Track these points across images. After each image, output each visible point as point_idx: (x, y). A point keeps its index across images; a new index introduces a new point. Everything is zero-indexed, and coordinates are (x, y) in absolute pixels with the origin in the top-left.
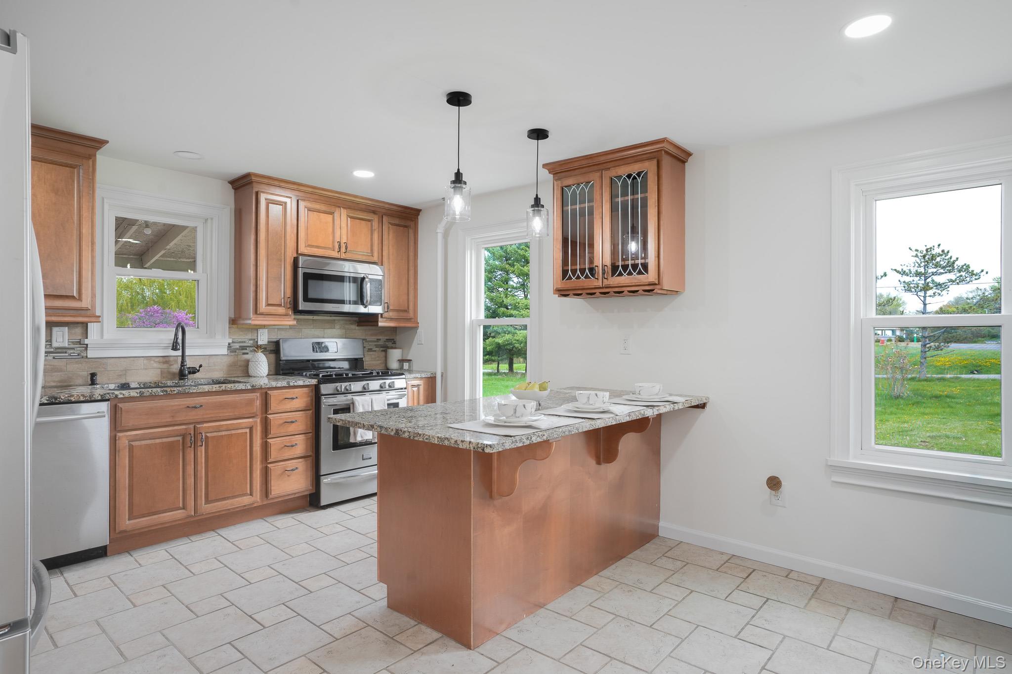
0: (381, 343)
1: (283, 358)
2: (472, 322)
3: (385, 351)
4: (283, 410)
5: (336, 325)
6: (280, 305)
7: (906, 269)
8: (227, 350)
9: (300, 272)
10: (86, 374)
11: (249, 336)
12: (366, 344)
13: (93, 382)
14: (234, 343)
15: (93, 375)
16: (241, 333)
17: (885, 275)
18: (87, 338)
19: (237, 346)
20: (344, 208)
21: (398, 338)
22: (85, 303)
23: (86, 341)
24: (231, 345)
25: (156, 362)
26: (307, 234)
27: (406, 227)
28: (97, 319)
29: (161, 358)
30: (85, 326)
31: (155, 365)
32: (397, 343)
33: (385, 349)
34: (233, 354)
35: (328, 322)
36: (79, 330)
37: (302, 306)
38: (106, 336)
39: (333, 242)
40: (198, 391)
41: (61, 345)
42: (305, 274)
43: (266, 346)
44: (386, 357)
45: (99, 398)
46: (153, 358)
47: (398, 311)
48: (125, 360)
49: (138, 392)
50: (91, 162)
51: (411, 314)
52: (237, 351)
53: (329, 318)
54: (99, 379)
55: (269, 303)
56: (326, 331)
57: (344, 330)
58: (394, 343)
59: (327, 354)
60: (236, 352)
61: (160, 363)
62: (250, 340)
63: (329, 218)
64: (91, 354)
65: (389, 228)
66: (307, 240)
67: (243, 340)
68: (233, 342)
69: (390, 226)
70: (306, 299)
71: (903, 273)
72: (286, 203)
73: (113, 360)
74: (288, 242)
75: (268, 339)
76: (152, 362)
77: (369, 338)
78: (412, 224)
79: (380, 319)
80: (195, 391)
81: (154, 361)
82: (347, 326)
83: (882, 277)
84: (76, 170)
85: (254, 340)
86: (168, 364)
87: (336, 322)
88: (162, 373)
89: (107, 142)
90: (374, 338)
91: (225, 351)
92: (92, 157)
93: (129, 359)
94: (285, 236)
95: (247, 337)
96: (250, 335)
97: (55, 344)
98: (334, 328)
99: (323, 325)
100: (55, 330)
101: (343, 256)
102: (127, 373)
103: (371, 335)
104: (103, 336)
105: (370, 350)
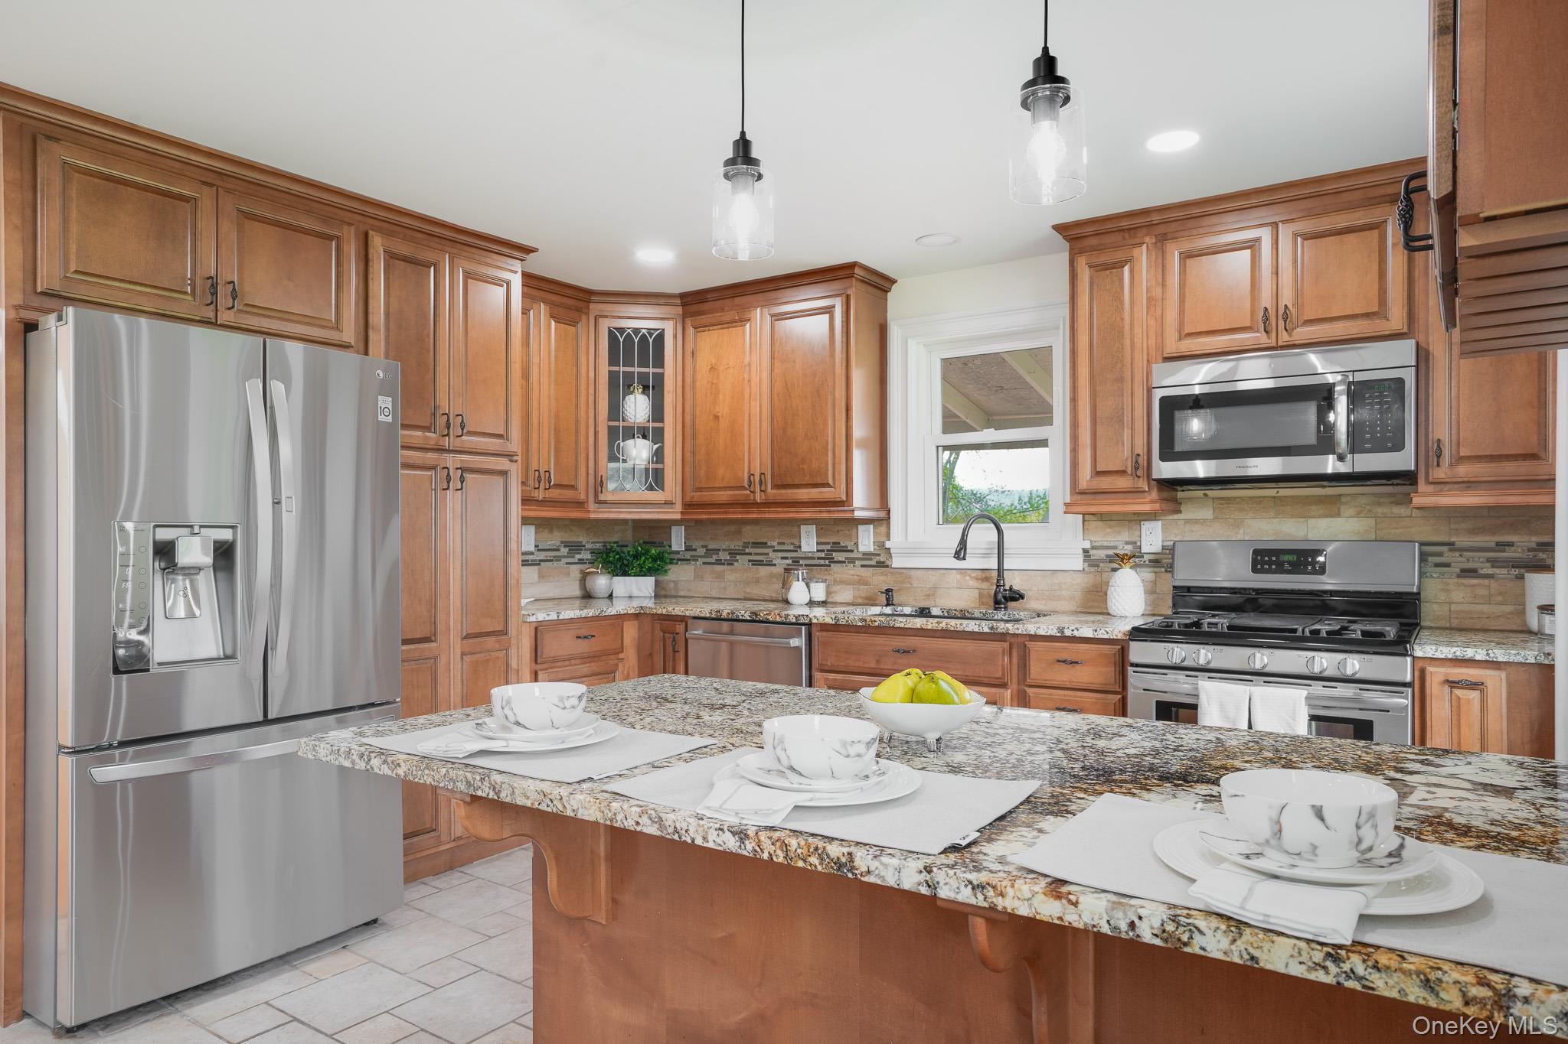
0: (1504, 553)
3: (1521, 577)
4: (1055, 683)
5: (1343, 508)
6: (1123, 472)
8: (1082, 562)
9: (1156, 398)
11: (1125, 536)
13: (888, 602)
14: (1095, 549)
15: (887, 592)
16: (1109, 530)
18: (889, 540)
19: (1101, 554)
23: (890, 545)
24: (1091, 552)
25: (973, 577)
29: (979, 572)
30: (888, 523)
31: (971, 583)
34: (1092, 569)
35: (1320, 500)
36: (883, 530)
37: (1158, 470)
38: (909, 539)
40: (906, 626)
41: (867, 549)
42: (1163, 402)
43: (1158, 556)
44: (1520, 592)
45: (794, 621)
46: (969, 572)
48: (934, 572)
49: (833, 617)
52: (1101, 565)
53: (1272, 492)
55: (1098, 470)
56: (1312, 522)
57: (1372, 522)
59: (1323, 578)
60: (1098, 566)
61: (977, 579)
62: (1127, 543)
64: (897, 562)
67: (1112, 544)
68: (1093, 548)
70: (1169, 455)
73: (919, 572)
75: (1163, 541)
76: (968, 578)
80: (902, 625)
81: (970, 576)
82: (1380, 510)
85: (1135, 543)
86: (988, 581)
87: (1343, 500)
88: (981, 596)
91: (1078, 563)
92: (847, 291)
93: (938, 571)
95: (1119, 538)
96: (1127, 533)
97: (862, 549)
98: (1338, 515)
99: (1301, 508)
100: (861, 528)
101: (1285, 338)
102: (932, 593)
103: (1472, 531)
104: (906, 538)
105: (1468, 573)
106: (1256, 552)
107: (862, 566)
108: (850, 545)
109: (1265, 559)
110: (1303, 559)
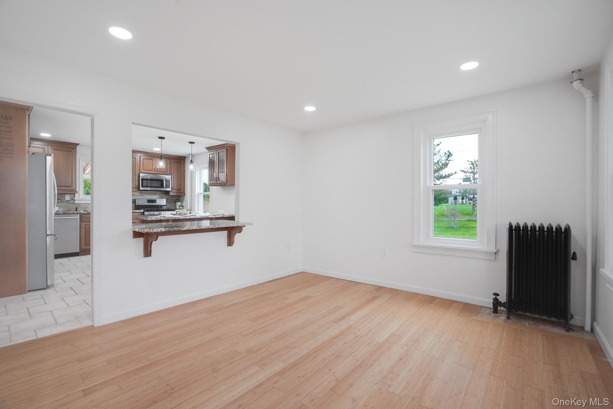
0: (174, 200)
1: (137, 204)
2: (198, 193)
3: (175, 203)
6: (134, 188)
7: (466, 170)
9: (141, 178)
10: (75, 208)
12: (168, 201)
13: (77, 210)
15: (76, 208)
17: (456, 173)
20: (156, 158)
21: (180, 199)
22: (73, 188)
23: (75, 199)
26: (143, 166)
27: (180, 162)
28: (77, 192)
30: (74, 194)
32: (180, 200)
33: (175, 202)
35: (154, 193)
36: (73, 195)
37: (141, 188)
38: (80, 197)
39: (153, 169)
41: (68, 200)
42: (142, 179)
44: (176, 205)
45: (76, 213)
47: (177, 190)
50: (75, 150)
51: (182, 191)
54: (78, 209)
56: (153, 196)
57: (160, 196)
58: (179, 200)
59: (152, 203)
63: (151, 161)
64: (76, 202)
65: (174, 163)
66: (143, 168)
69: (174, 162)
70: (142, 186)
71: (465, 172)
72: (136, 157)
73: (82, 204)
74: (136, 169)
77: (169, 199)
78: (183, 161)
79: (170, 192)
82: (161, 195)
83: (454, 173)
84: (71, 152)
89: (80, 144)
90: (171, 199)
92: (75, 148)
94: (135, 167)
97: (66, 199)
98: (156, 195)
99: (152, 194)
100: (66, 195)
101: (156, 173)
102: (86, 208)
103: (170, 198)
104: (79, 197)
105: (170, 202)
106: (148, 200)
107: (66, 203)
108: (62, 199)
109: (149, 201)
110: (154, 201)
